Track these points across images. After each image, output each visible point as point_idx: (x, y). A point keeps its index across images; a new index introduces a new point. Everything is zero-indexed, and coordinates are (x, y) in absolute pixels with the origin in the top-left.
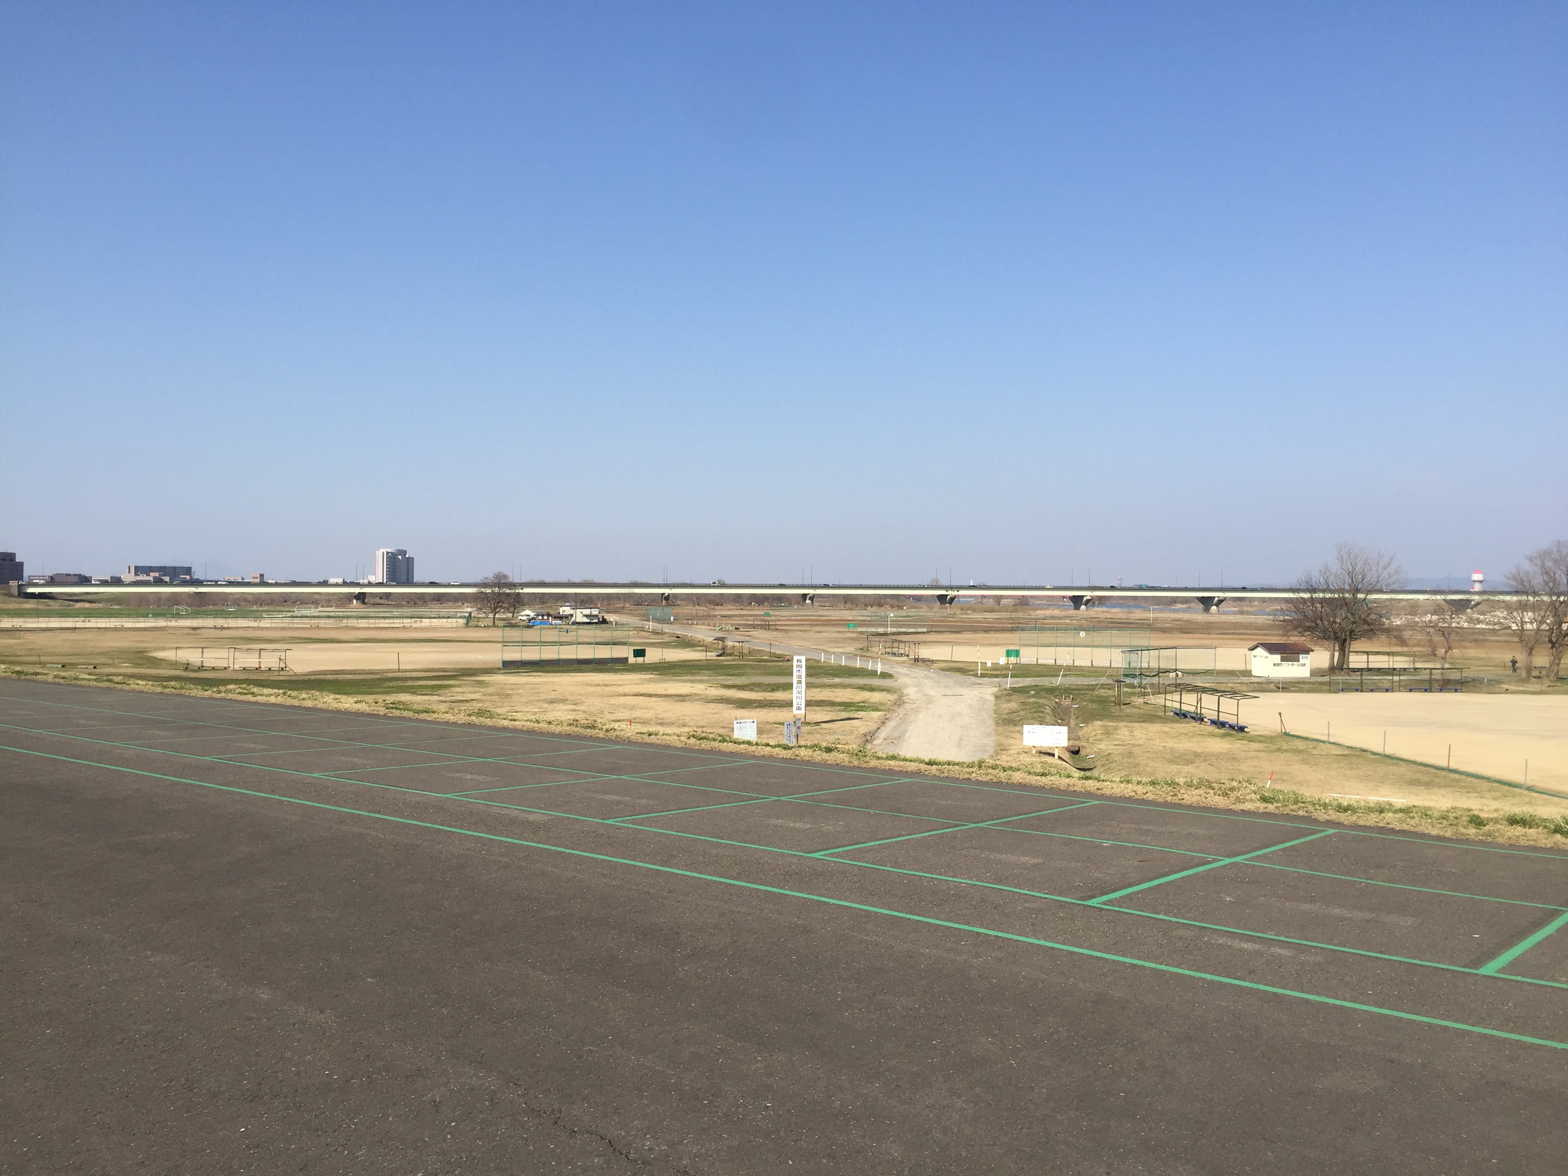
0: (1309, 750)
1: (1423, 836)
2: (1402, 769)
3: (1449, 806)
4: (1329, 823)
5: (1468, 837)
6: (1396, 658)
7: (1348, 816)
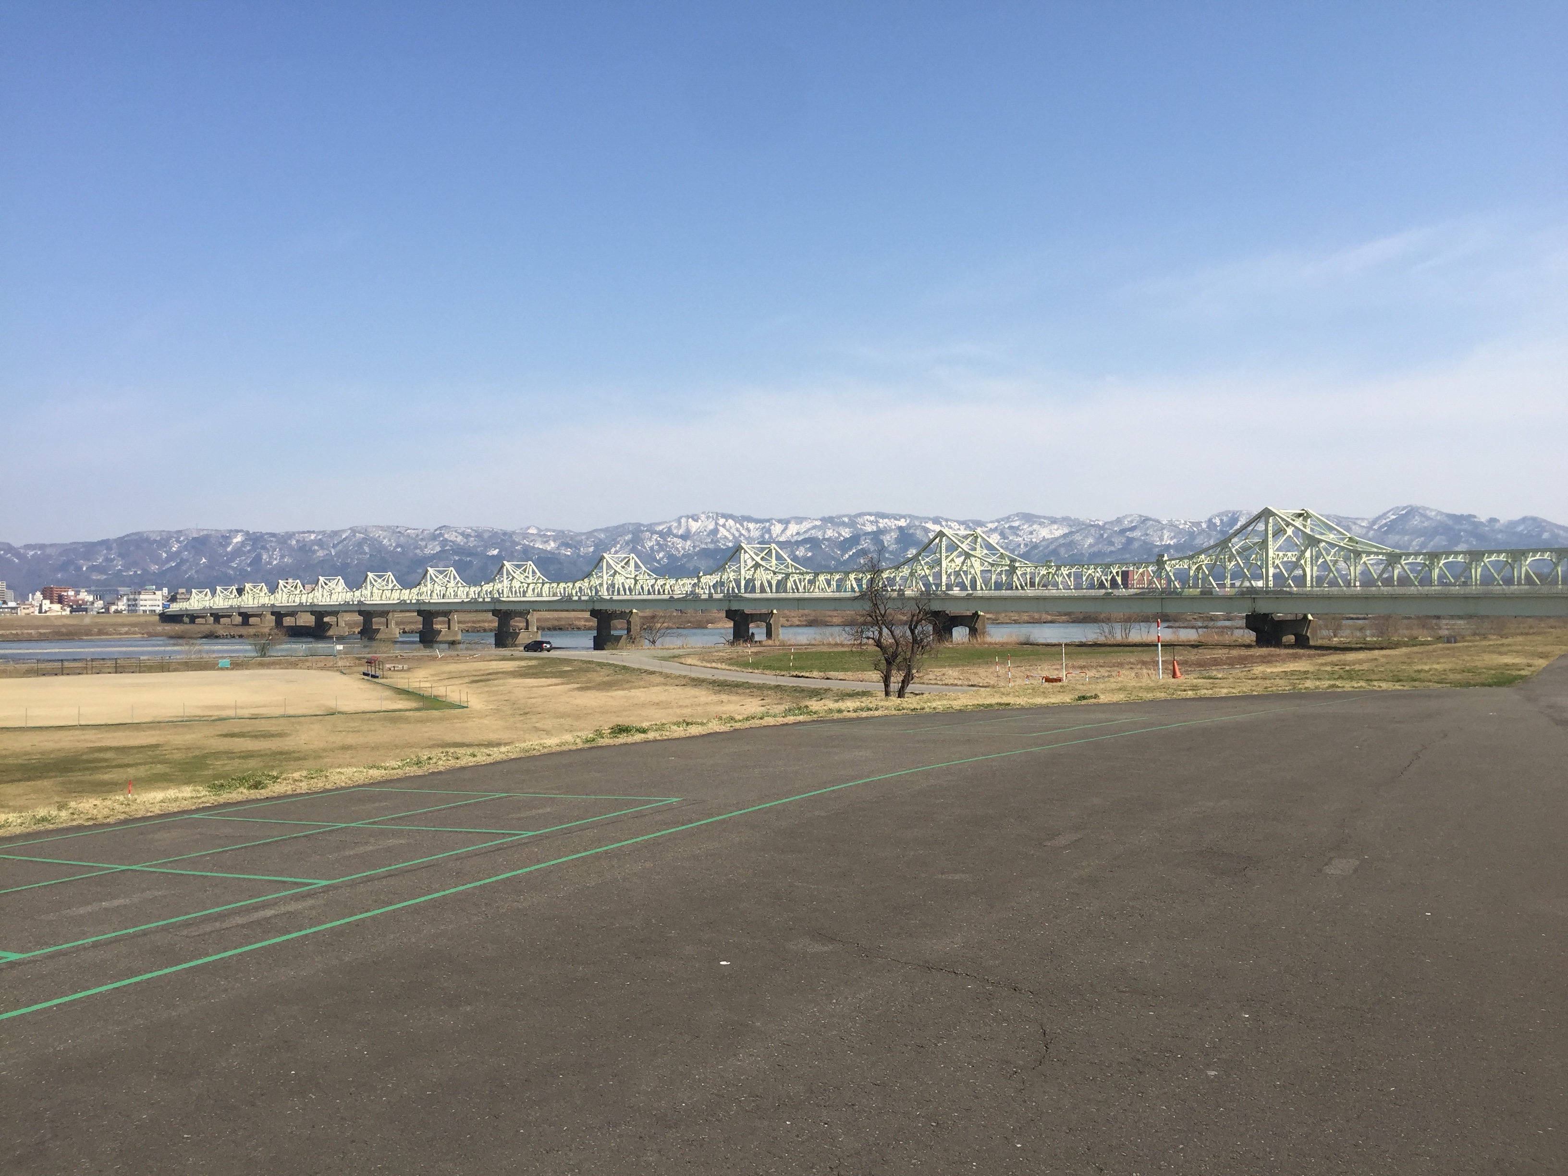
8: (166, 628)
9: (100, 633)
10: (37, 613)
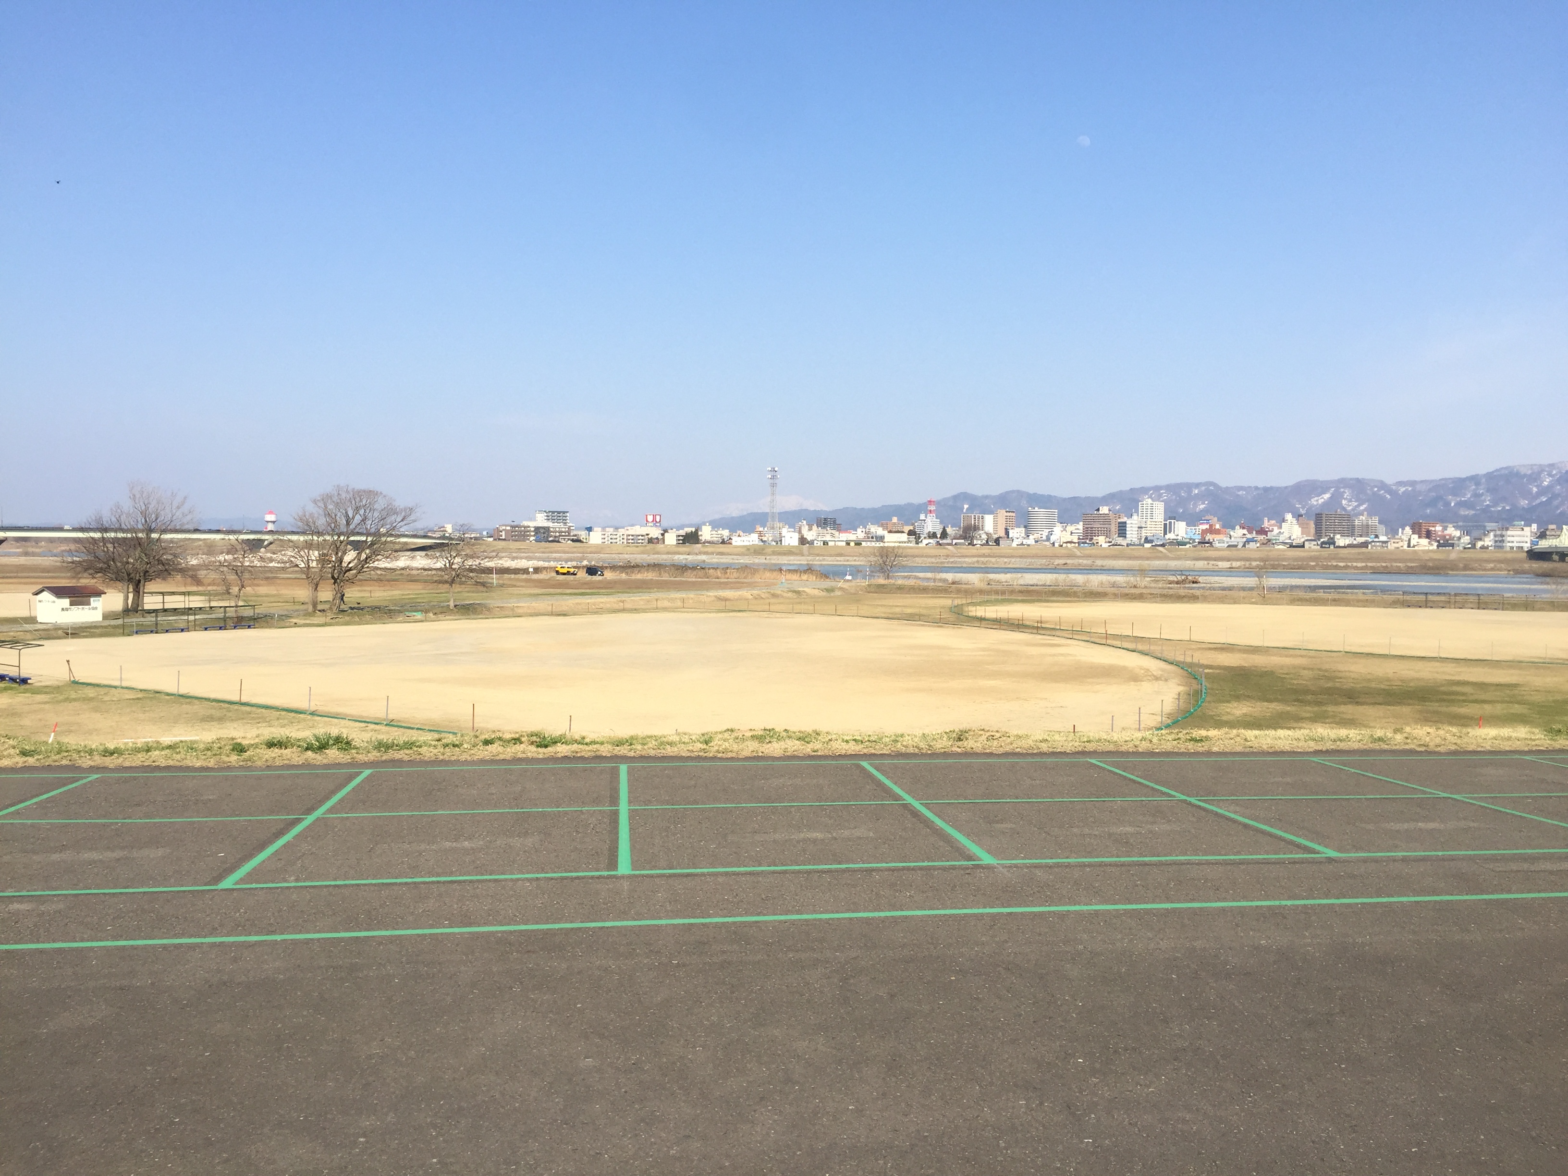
0: (100, 697)
1: (188, 769)
2: (195, 707)
3: (215, 738)
4: (93, 769)
5: (229, 764)
6: (192, 598)
7: (113, 759)
8: (1534, 565)
9: (1466, 568)
10: (1405, 547)
